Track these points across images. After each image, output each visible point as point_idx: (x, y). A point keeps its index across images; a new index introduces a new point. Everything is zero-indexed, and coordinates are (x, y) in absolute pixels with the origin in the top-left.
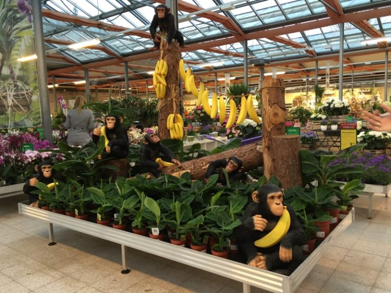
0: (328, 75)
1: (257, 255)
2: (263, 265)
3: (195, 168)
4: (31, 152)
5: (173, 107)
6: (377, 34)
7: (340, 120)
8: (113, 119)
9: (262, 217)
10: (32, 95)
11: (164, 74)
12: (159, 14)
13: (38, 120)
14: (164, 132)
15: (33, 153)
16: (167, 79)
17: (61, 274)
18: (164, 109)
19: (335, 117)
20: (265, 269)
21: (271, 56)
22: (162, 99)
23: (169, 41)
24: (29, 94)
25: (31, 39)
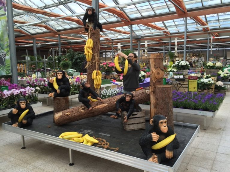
0: (176, 46)
1: (153, 155)
2: (157, 160)
3: (110, 103)
4: (7, 92)
5: (96, 66)
6: (204, 24)
7: (184, 72)
8: (61, 73)
9: (156, 134)
10: (6, 56)
11: (91, 47)
12: (89, 12)
13: (9, 71)
14: (90, 81)
15: (9, 92)
16: (92, 50)
17: (32, 166)
18: (91, 67)
19: (182, 70)
20: (158, 163)
21: (145, 34)
22: (90, 62)
23: (94, 28)
24: (4, 55)
25: (5, 21)
